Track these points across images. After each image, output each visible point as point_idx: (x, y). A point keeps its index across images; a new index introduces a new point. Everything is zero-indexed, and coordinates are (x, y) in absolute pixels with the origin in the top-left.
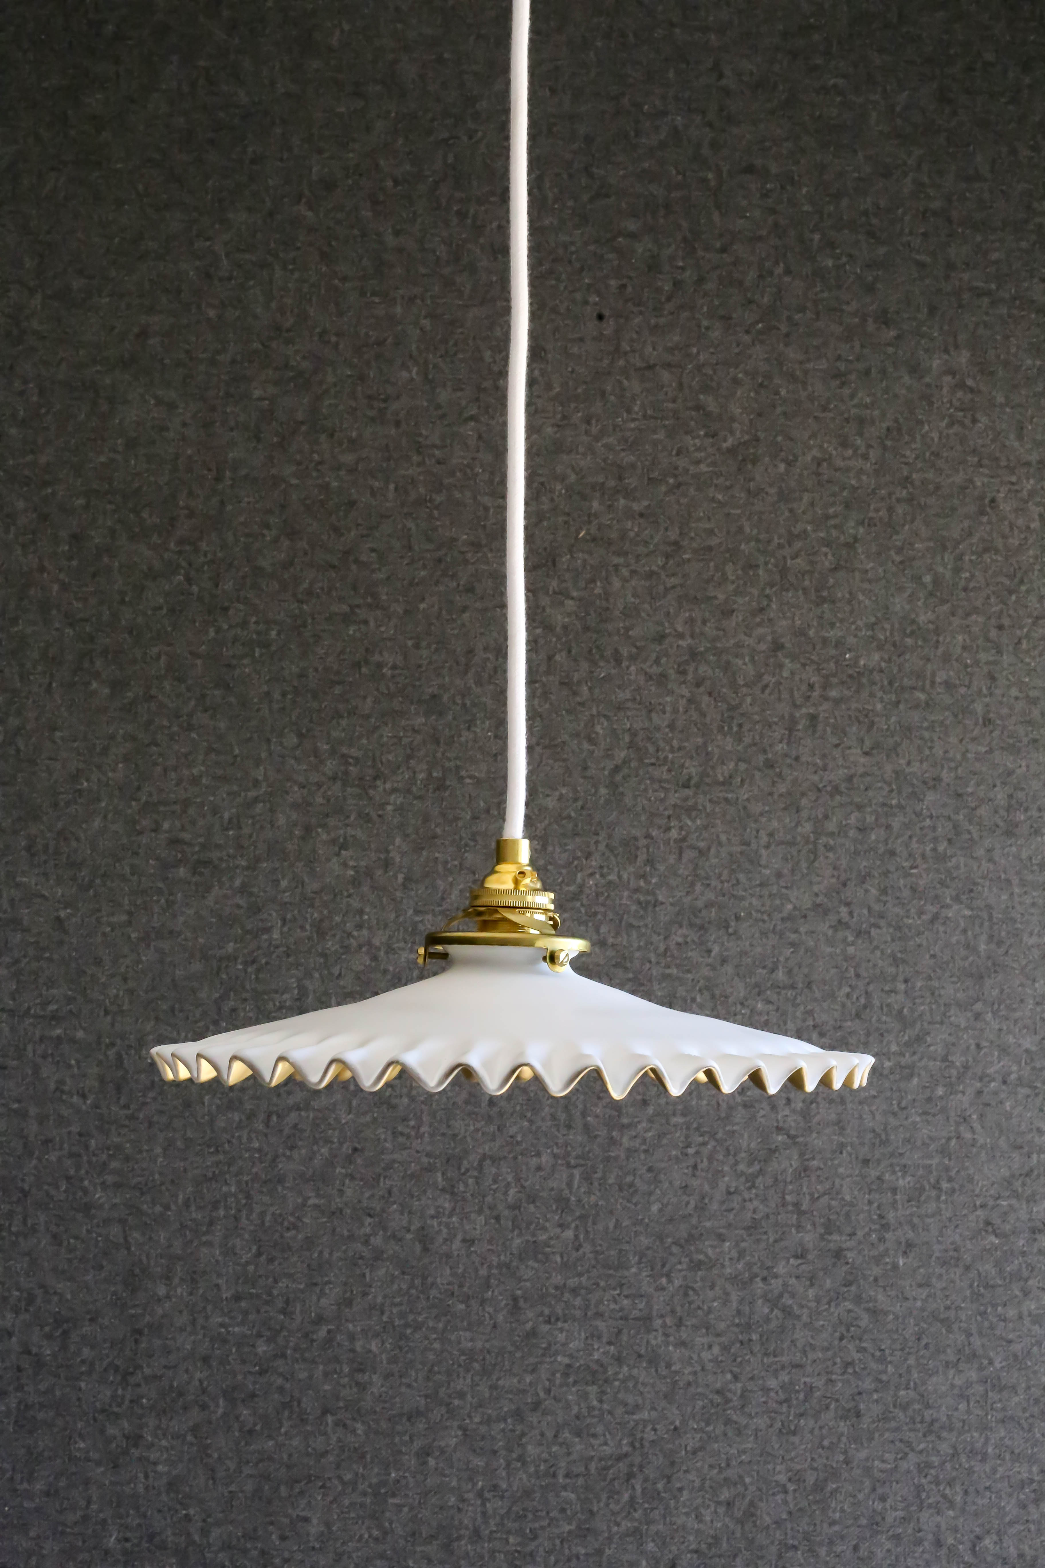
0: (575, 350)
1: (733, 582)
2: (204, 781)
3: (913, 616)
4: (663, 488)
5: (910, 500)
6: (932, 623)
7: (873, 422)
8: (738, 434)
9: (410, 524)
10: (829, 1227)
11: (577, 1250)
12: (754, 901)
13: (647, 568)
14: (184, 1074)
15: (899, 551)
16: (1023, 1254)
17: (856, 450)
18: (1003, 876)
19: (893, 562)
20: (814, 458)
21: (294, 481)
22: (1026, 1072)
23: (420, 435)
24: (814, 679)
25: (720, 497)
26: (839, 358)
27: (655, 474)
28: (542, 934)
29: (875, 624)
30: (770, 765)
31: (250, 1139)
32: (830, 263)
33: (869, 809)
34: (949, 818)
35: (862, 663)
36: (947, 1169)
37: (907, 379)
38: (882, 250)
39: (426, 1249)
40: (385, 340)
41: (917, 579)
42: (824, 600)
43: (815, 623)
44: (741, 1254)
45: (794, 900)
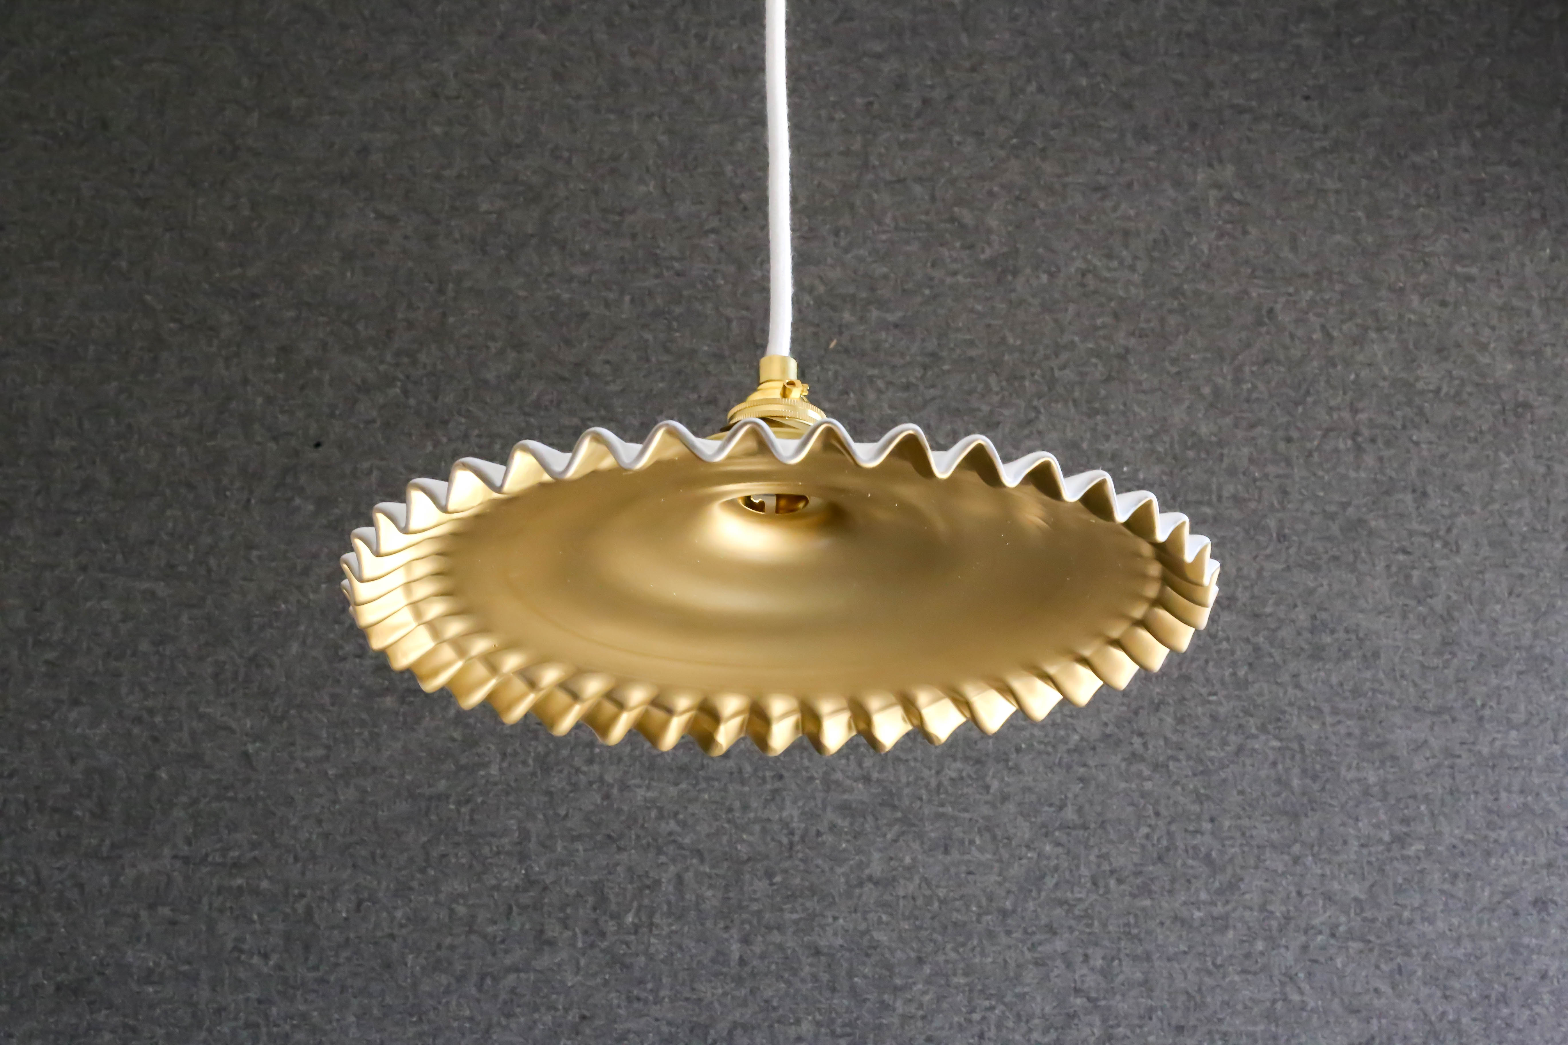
0: (821, 164)
1: (997, 393)
3: (1194, 428)
4: (919, 299)
5: (1183, 309)
6: (1215, 435)
7: (1138, 234)
8: (996, 246)
9: (649, 336)
13: (904, 380)
15: (1174, 361)
17: (1121, 263)
19: (1168, 373)
20: (1078, 269)
21: (522, 293)
22: (1357, 923)
23: (659, 247)
25: (979, 308)
26: (1099, 172)
27: (910, 286)
29: (1151, 436)
31: (459, 1005)
32: (1084, 82)
34: (1248, 641)
37: (1171, 192)
38: (1137, 70)
40: (620, 155)
41: (1196, 389)
42: (1096, 412)
43: (1088, 435)
45: (1080, 731)
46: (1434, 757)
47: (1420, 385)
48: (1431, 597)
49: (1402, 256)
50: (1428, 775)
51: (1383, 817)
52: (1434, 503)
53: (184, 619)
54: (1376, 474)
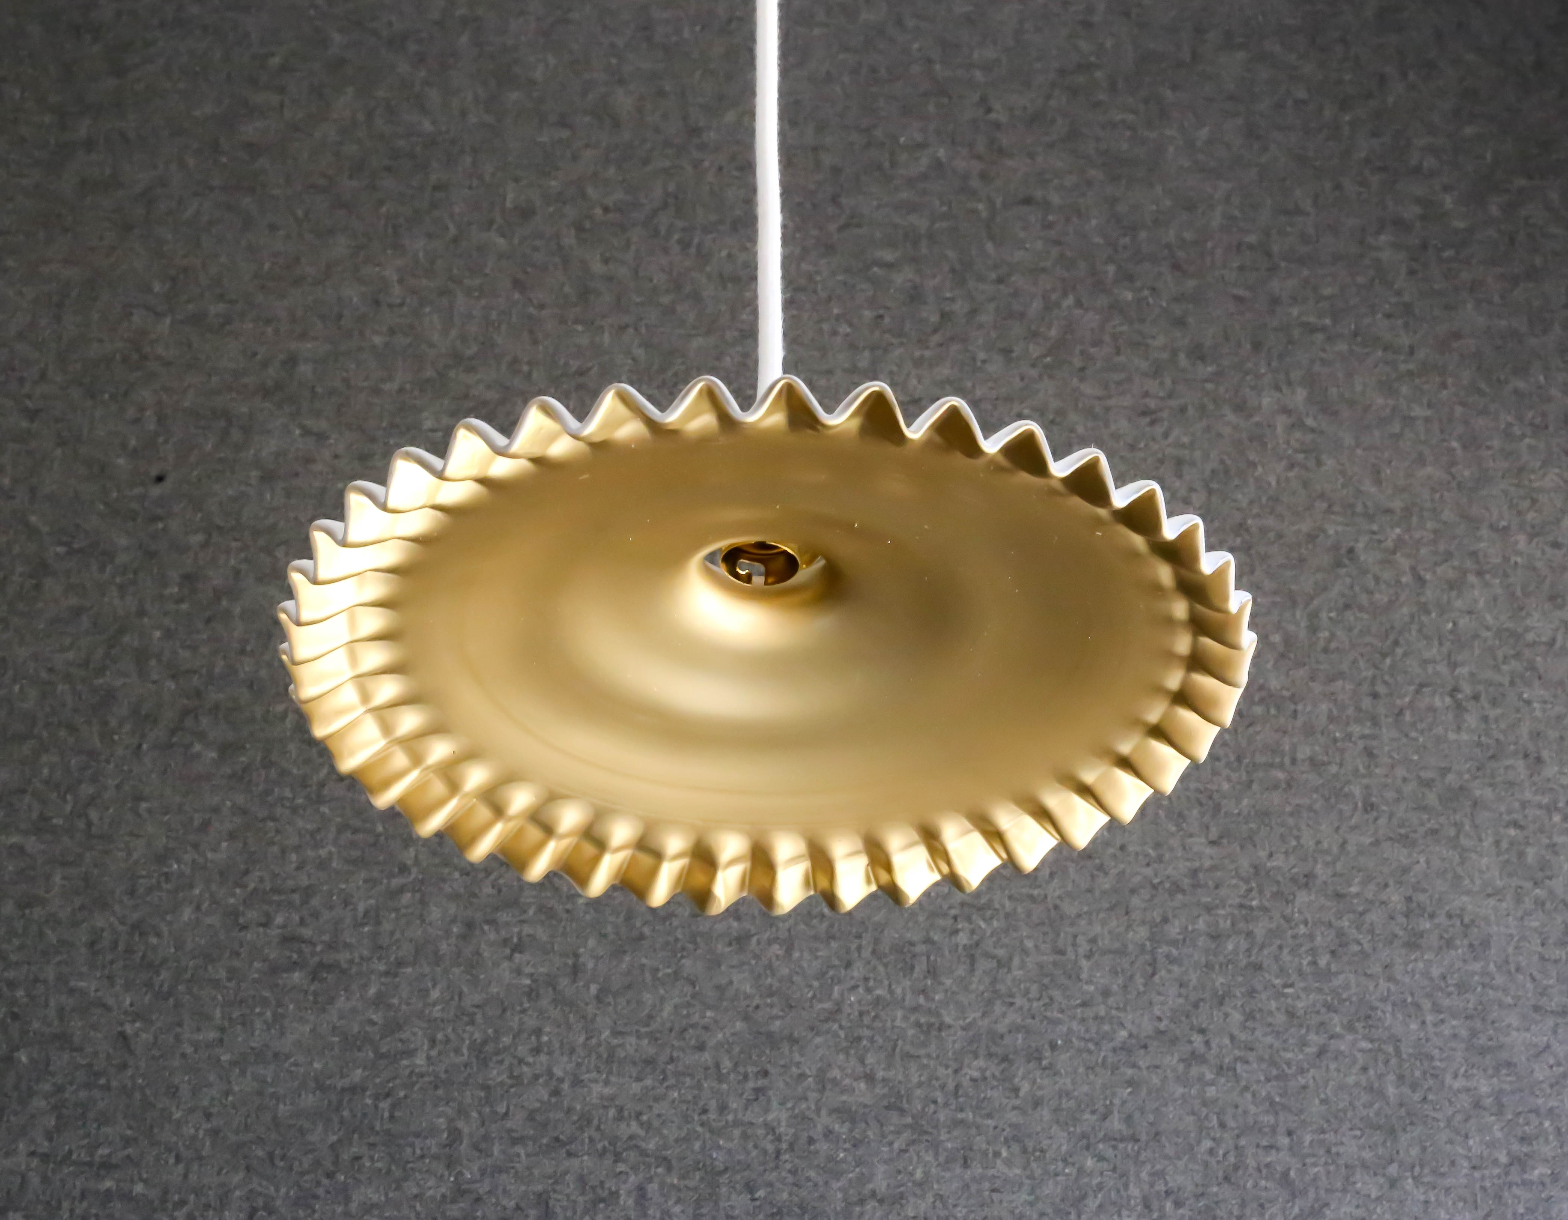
2: (334, 865)
6: (1288, 690)
7: (1193, 464)
12: (1075, 1025)
18: (1409, 1000)
26: (1146, 394)
32: (1129, 296)
33: (1222, 912)
34: (1330, 925)
37: (1231, 417)
38: (1191, 284)
40: (590, 369)
45: (1129, 1025)
46: (1559, 1064)
47: (1530, 637)
48: (1550, 878)
49: (1505, 492)
50: (1552, 1086)
51: (1499, 1135)
52: (1550, 770)
53: (57, 879)
54: (1479, 737)
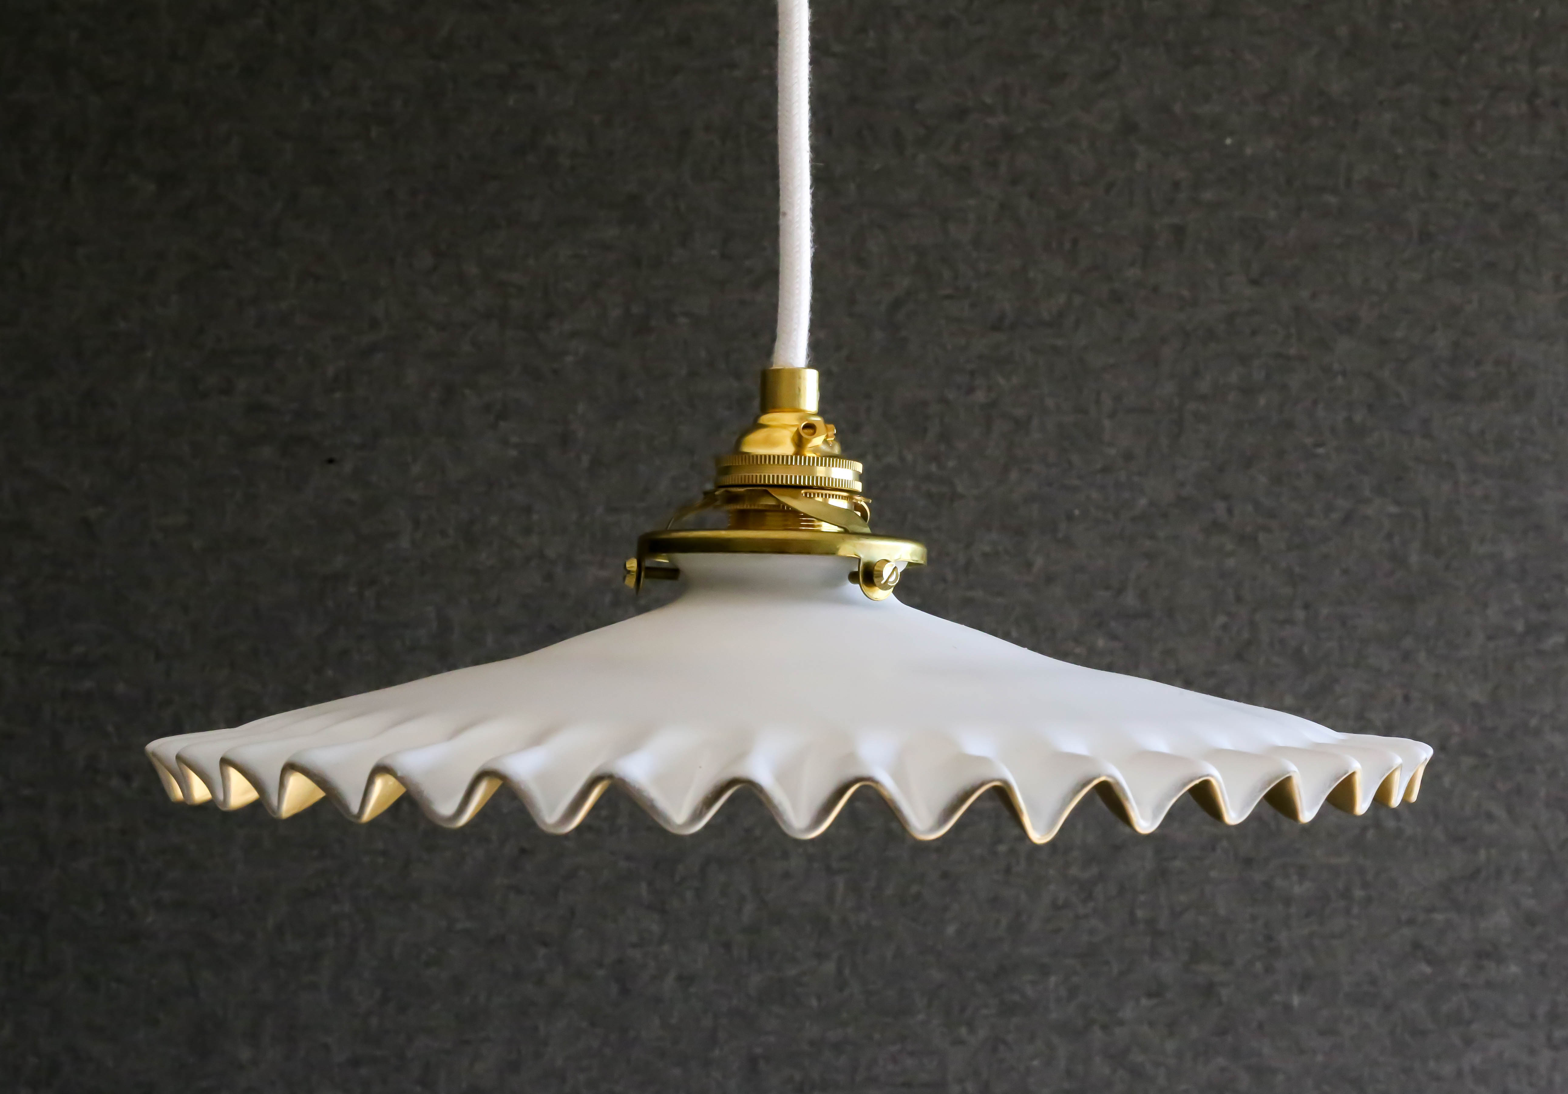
1: (1065, 33)
2: (297, 320)
3: (1322, 84)
6: (1349, 95)
10: (1197, 954)
11: (841, 989)
12: (1095, 495)
14: (200, 792)
16: (1465, 987)
24: (1182, 174)
28: (846, 531)
29: (1265, 95)
30: (1117, 298)
33: (1256, 362)
34: (1369, 376)
35: (1249, 151)
36: (1361, 871)
39: (625, 991)
41: (1328, 30)
42: (1195, 61)
43: (1182, 94)
44: (1073, 992)
45: (1150, 493)
51: (1518, 601)
54: (1553, 151)
